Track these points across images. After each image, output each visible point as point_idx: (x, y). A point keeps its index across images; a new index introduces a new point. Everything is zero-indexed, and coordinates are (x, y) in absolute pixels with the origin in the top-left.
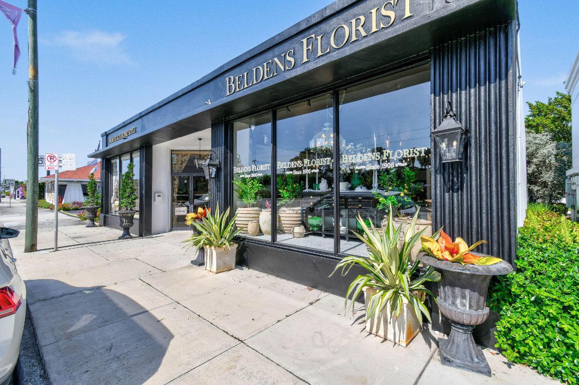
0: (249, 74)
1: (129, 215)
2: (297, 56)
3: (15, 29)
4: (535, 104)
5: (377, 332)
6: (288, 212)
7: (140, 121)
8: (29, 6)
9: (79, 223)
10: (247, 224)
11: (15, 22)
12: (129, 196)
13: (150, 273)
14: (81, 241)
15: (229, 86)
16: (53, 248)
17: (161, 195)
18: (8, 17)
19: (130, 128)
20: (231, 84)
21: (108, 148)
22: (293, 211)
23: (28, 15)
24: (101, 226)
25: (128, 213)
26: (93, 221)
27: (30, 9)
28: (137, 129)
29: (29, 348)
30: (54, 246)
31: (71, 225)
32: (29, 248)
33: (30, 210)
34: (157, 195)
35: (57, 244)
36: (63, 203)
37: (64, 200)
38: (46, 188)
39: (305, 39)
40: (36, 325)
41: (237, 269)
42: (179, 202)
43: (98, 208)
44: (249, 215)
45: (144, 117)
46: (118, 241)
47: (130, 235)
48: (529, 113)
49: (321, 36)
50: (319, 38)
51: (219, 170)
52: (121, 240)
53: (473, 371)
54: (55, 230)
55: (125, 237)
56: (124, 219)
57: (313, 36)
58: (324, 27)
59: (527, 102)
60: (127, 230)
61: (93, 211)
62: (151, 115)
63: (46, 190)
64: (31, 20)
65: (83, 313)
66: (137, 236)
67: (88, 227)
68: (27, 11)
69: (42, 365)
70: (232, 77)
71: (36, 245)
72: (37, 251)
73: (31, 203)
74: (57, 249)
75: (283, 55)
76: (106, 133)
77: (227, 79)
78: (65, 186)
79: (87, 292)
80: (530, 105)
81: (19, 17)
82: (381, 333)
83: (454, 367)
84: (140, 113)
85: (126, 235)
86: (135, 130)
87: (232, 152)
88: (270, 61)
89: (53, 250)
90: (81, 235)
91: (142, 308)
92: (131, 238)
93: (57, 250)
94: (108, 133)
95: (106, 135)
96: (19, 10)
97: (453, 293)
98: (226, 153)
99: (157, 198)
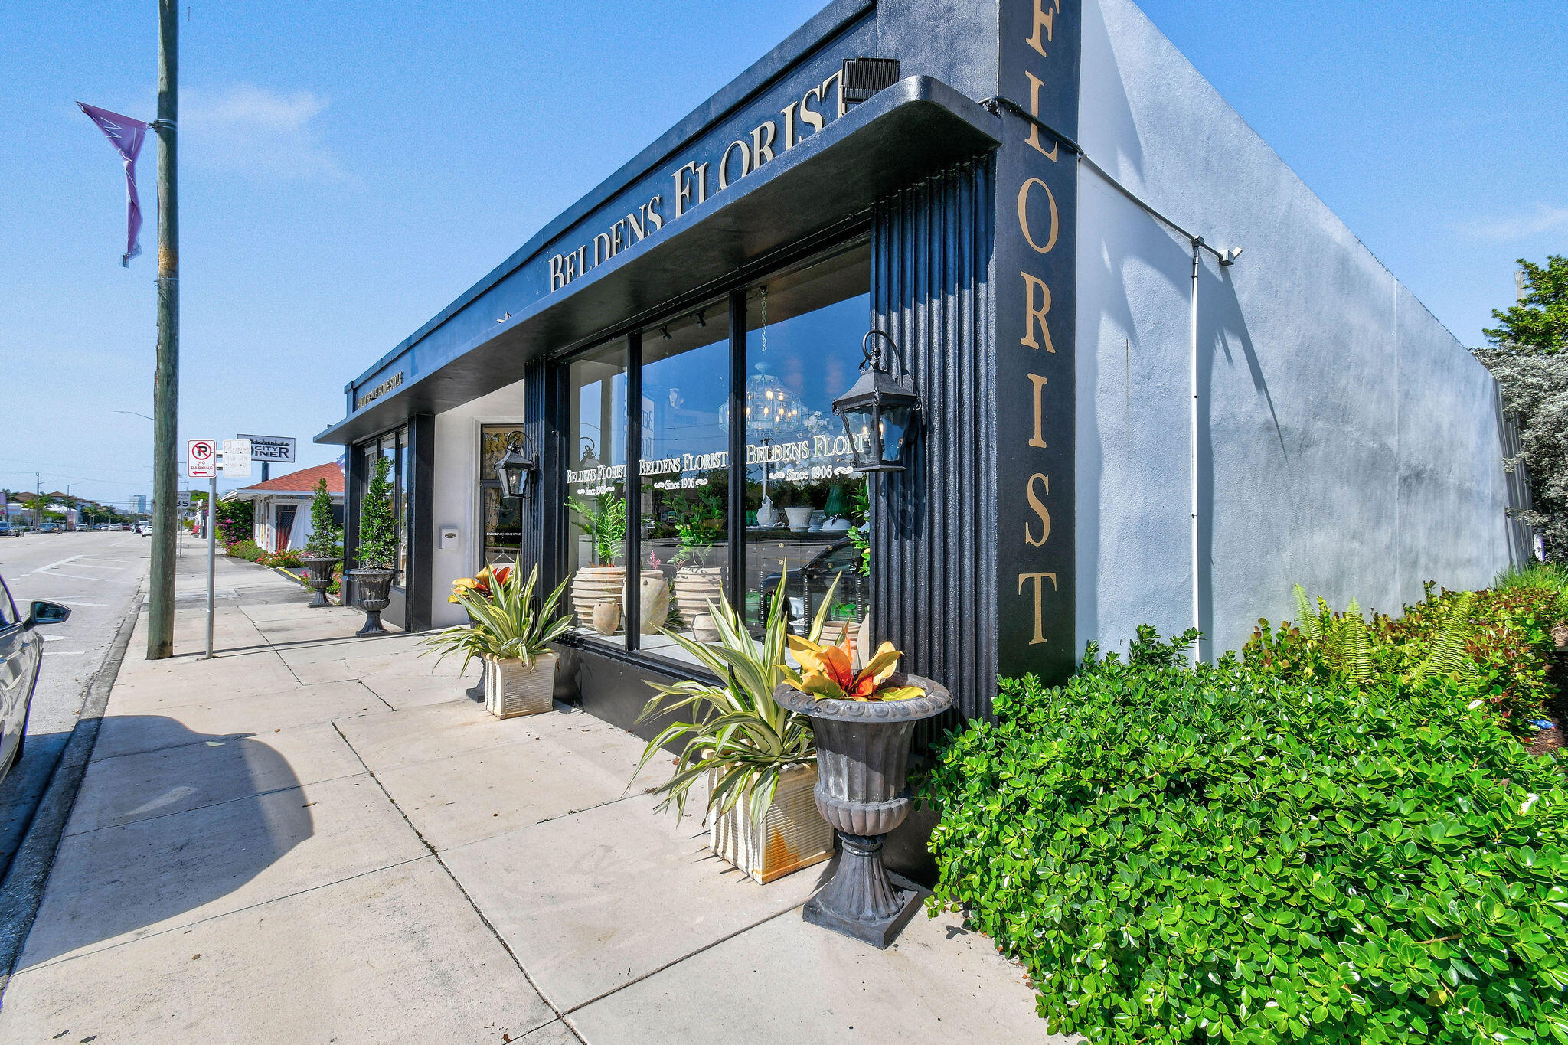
0: (587, 250)
1: (379, 580)
2: (667, 212)
3: (131, 169)
4: (1543, 266)
5: (724, 852)
6: (690, 578)
7: (408, 356)
8: (160, 115)
9: (298, 598)
10: (592, 607)
11: (131, 153)
12: (379, 536)
13: (364, 712)
14: (274, 638)
15: (555, 278)
16: (204, 653)
17: (456, 533)
18: (117, 142)
19: (393, 373)
20: (559, 274)
21: (357, 413)
22: (704, 576)
23: (157, 135)
24: (342, 605)
25: (375, 576)
26: (323, 593)
27: (162, 121)
28: (404, 376)
29: (45, 836)
30: (205, 649)
31: (279, 603)
32: (155, 648)
33: (157, 566)
34: (444, 532)
35: (211, 644)
36: (288, 549)
37: (290, 542)
38: (257, 512)
39: (679, 172)
40: (80, 798)
41: (557, 712)
42: (500, 552)
43: (335, 562)
44: (603, 586)
45: (416, 348)
46: (357, 639)
47: (381, 628)
48: (1525, 294)
49: (703, 166)
50: (701, 169)
51: (534, 476)
52: (359, 639)
53: (854, 935)
54: (208, 611)
55: (370, 631)
56: (367, 590)
57: (691, 165)
58: (710, 144)
59: (1520, 261)
60: (374, 614)
61: (325, 571)
62: (427, 343)
63: (256, 518)
64: (164, 145)
65: (176, 784)
66: (399, 629)
67: (311, 606)
68: (156, 126)
69: (49, 865)
70: (559, 257)
71: (171, 644)
72: (172, 656)
73: (160, 550)
74: (211, 654)
75: (642, 208)
76: (352, 383)
77: (552, 261)
78: (294, 507)
79: (211, 744)
80: (1530, 270)
81: (140, 138)
82: (729, 855)
83: (822, 926)
84: (409, 339)
85: (373, 628)
86: (401, 378)
87: (566, 432)
88: (622, 221)
89: (204, 656)
90: (286, 624)
91: (295, 779)
92: (384, 633)
93: (211, 657)
94: (356, 385)
95: (354, 389)
96: (140, 125)
97: (837, 763)
98: (549, 438)
99: (445, 541)
